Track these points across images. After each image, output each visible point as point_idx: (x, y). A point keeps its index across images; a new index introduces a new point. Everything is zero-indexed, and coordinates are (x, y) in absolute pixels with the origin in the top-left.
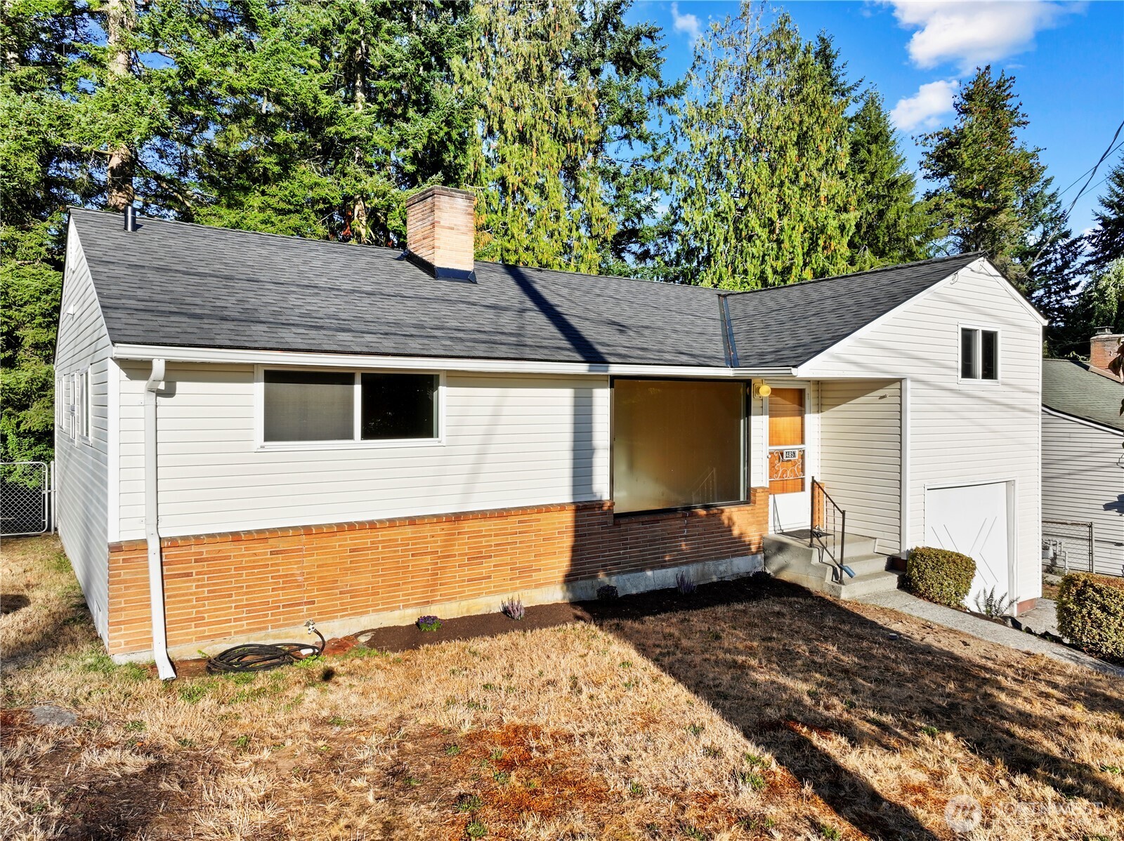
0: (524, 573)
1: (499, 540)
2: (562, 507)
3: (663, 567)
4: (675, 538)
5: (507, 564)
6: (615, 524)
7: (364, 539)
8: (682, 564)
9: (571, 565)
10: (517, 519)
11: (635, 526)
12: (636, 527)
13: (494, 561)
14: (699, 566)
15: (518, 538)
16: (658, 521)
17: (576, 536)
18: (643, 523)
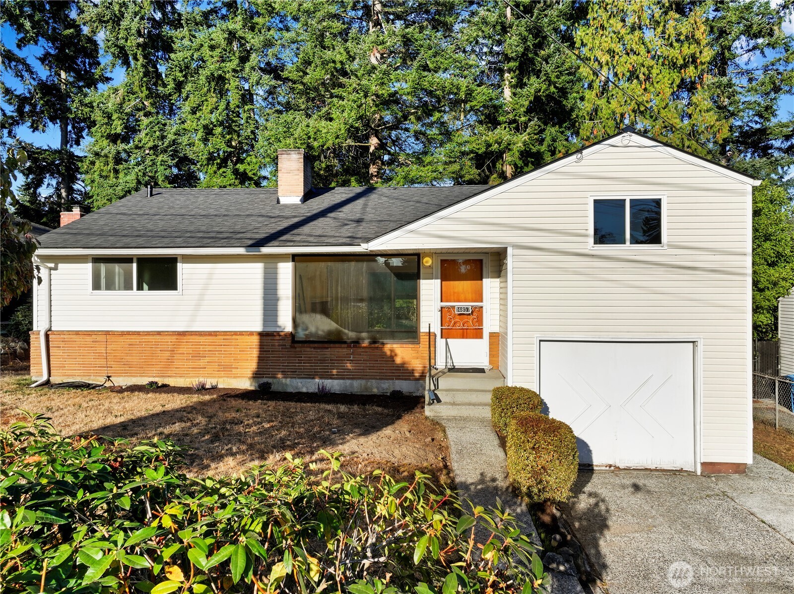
0: (227, 369)
1: (210, 348)
2: (251, 333)
3: (331, 378)
4: (342, 360)
5: (216, 362)
6: (292, 347)
7: (135, 339)
8: (348, 379)
9: (258, 368)
10: (222, 337)
11: (308, 349)
12: (309, 351)
13: (207, 360)
14: (363, 382)
15: (223, 348)
16: (327, 348)
17: (260, 351)
18: (315, 348)
